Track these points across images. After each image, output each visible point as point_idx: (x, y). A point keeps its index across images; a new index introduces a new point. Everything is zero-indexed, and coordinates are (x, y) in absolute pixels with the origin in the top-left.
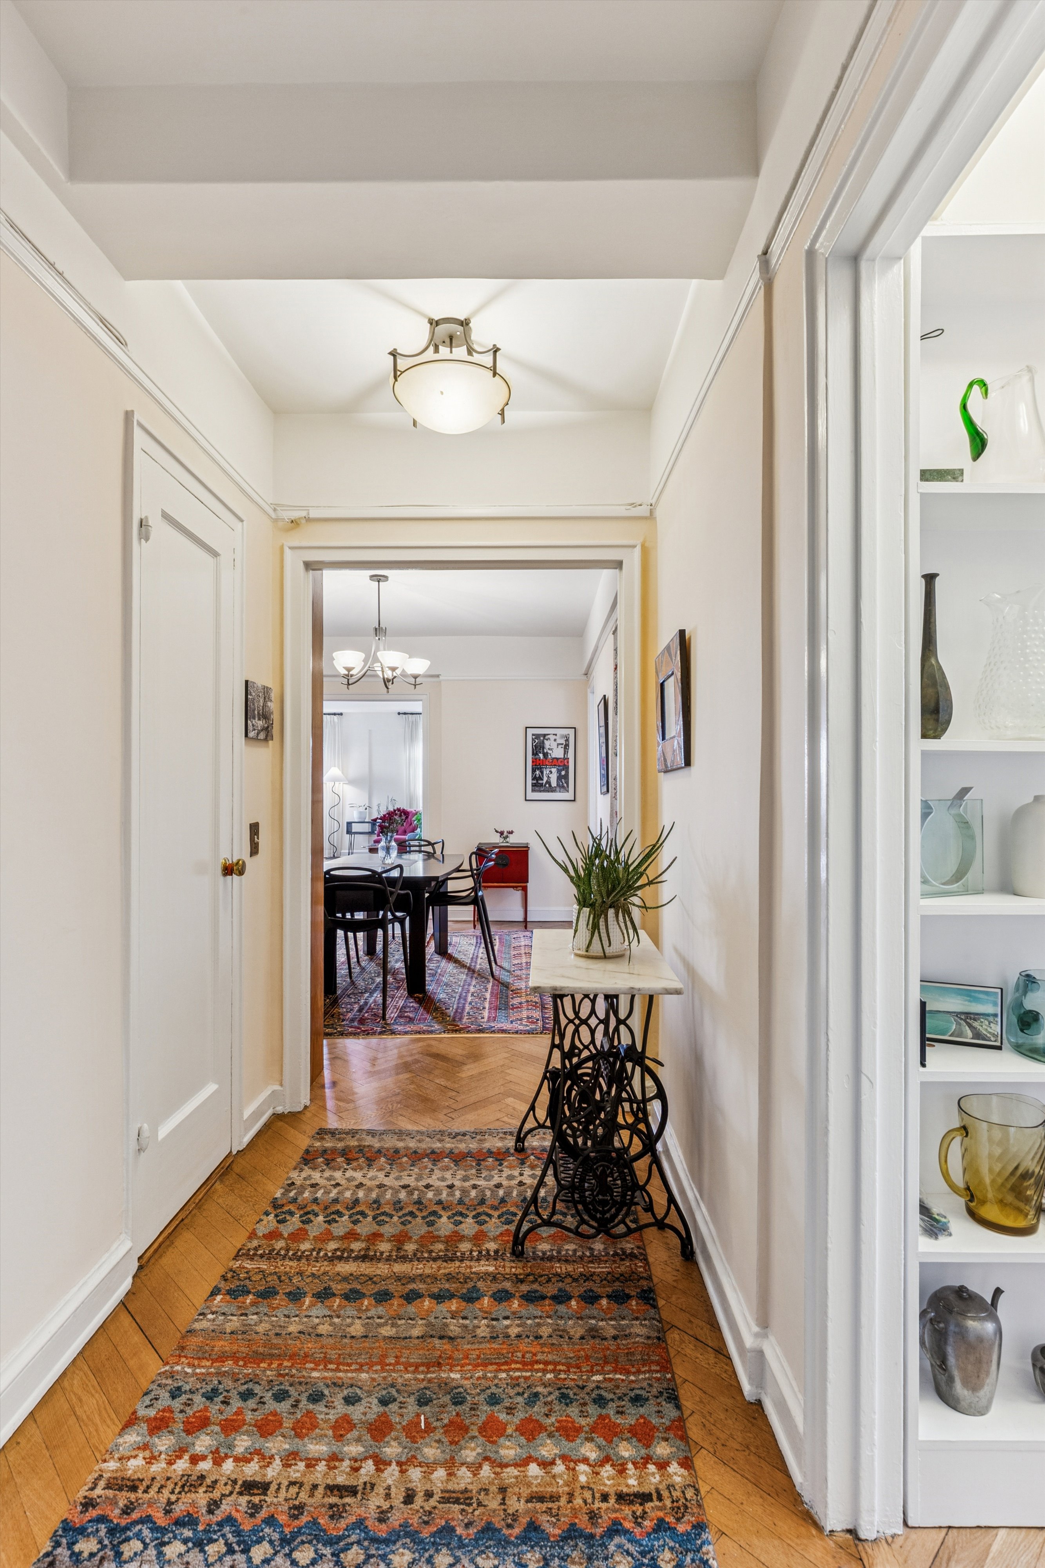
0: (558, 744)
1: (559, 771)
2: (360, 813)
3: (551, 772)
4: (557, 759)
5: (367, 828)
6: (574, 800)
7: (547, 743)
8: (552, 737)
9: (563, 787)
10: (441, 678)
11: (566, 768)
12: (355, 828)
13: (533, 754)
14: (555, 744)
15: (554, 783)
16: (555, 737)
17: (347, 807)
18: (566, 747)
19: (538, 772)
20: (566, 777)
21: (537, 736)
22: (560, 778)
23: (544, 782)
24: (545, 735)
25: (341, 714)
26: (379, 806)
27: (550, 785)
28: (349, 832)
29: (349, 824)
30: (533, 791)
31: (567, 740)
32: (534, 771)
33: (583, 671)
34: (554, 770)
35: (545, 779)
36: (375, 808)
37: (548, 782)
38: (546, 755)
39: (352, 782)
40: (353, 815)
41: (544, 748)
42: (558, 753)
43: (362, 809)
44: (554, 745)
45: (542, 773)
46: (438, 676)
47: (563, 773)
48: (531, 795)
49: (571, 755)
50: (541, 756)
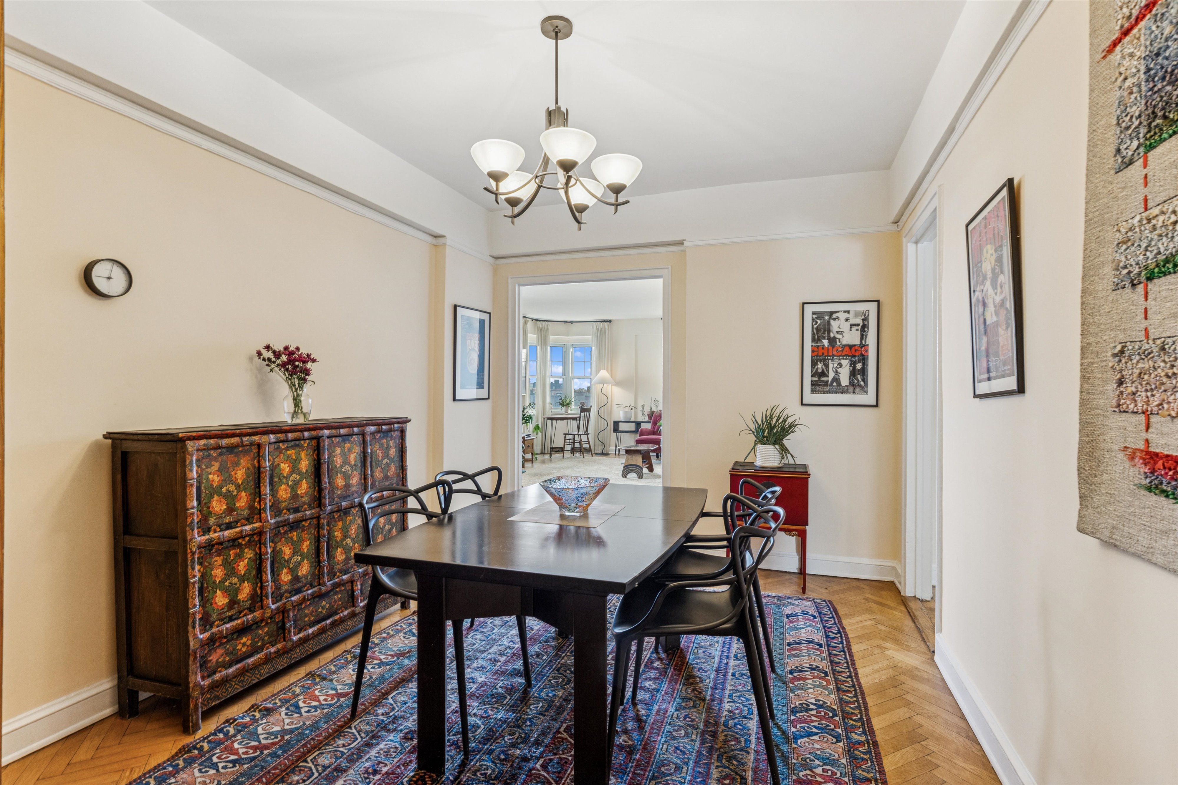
0: (852, 326)
1: (853, 364)
2: (626, 413)
3: (840, 365)
4: (851, 347)
5: (632, 427)
6: (877, 405)
7: (834, 325)
8: (842, 316)
9: (860, 386)
10: (686, 244)
11: (864, 359)
12: (622, 427)
13: (813, 340)
14: (848, 325)
15: (845, 381)
16: (846, 315)
17: (615, 408)
18: (864, 328)
19: (820, 366)
20: (864, 372)
21: (819, 315)
22: (853, 373)
23: (830, 379)
24: (831, 313)
25: (610, 321)
26: (643, 406)
27: (839, 384)
28: (616, 429)
29: (616, 424)
30: (813, 391)
31: (865, 319)
32: (814, 364)
33: (892, 217)
34: (845, 362)
35: (831, 375)
36: (640, 408)
37: (836, 380)
38: (832, 341)
39: (618, 384)
40: (619, 415)
41: (829, 331)
42: (851, 338)
43: (628, 409)
44: (845, 327)
45: (827, 366)
46: (681, 243)
47: (859, 366)
48: (809, 397)
49: (871, 340)
50: (826, 342)
